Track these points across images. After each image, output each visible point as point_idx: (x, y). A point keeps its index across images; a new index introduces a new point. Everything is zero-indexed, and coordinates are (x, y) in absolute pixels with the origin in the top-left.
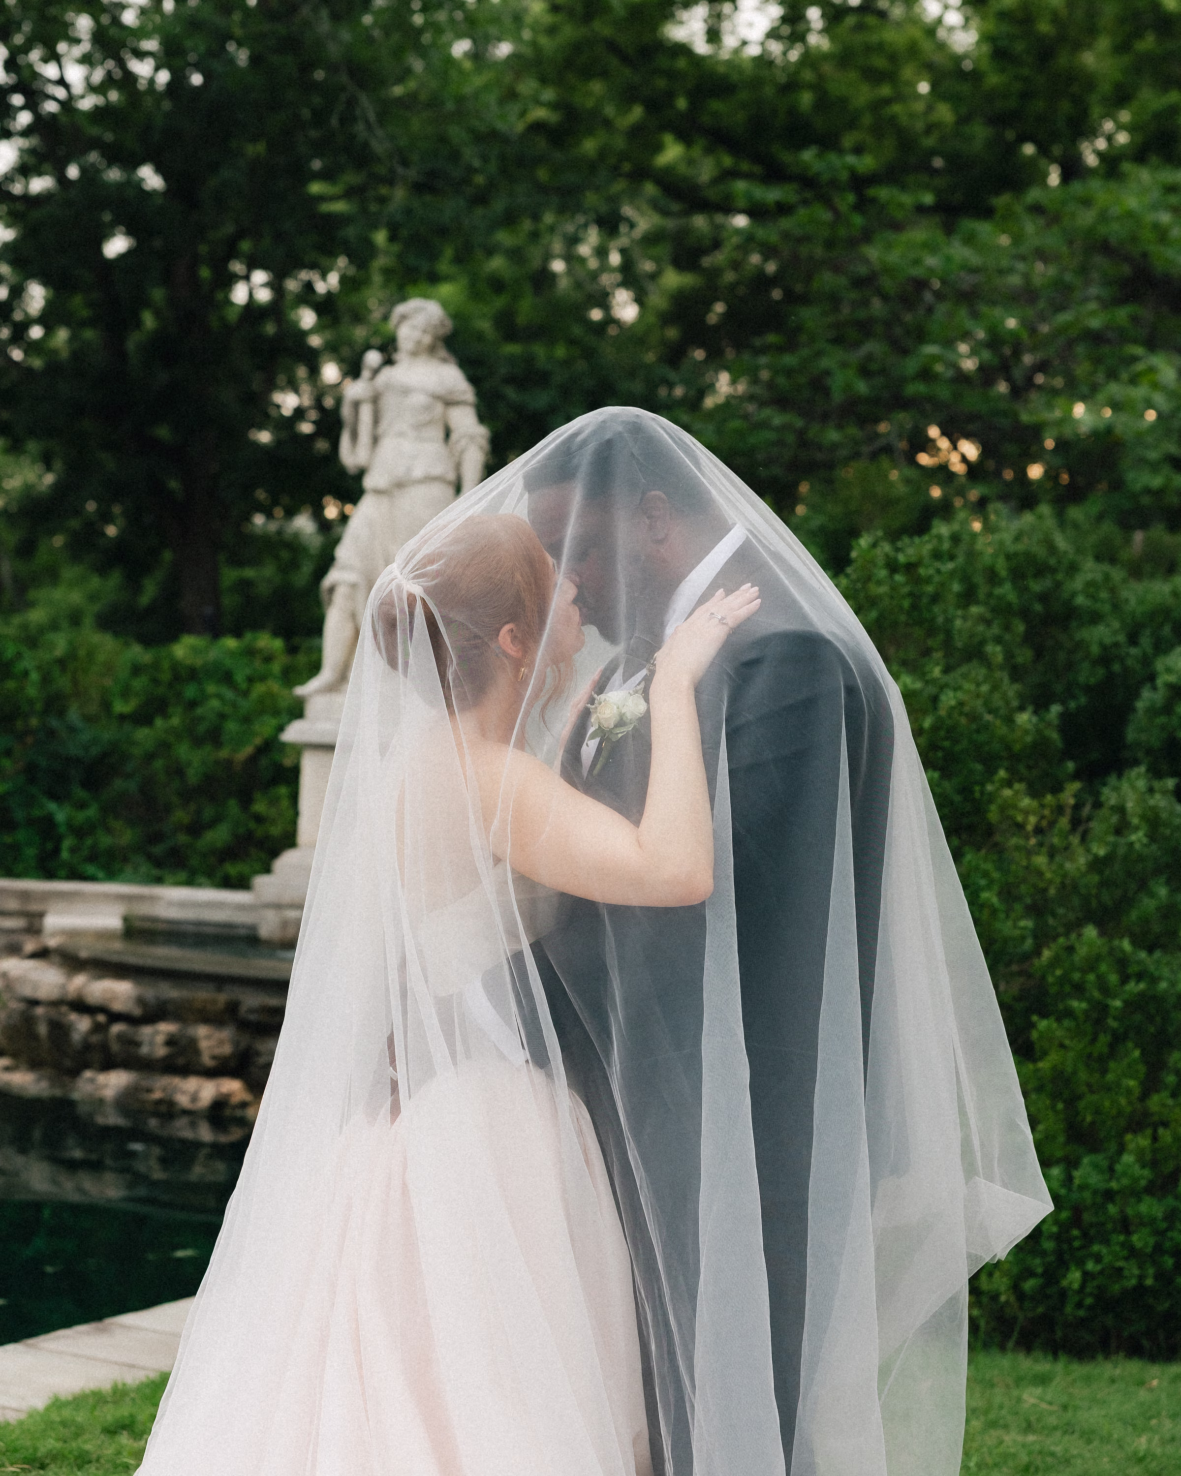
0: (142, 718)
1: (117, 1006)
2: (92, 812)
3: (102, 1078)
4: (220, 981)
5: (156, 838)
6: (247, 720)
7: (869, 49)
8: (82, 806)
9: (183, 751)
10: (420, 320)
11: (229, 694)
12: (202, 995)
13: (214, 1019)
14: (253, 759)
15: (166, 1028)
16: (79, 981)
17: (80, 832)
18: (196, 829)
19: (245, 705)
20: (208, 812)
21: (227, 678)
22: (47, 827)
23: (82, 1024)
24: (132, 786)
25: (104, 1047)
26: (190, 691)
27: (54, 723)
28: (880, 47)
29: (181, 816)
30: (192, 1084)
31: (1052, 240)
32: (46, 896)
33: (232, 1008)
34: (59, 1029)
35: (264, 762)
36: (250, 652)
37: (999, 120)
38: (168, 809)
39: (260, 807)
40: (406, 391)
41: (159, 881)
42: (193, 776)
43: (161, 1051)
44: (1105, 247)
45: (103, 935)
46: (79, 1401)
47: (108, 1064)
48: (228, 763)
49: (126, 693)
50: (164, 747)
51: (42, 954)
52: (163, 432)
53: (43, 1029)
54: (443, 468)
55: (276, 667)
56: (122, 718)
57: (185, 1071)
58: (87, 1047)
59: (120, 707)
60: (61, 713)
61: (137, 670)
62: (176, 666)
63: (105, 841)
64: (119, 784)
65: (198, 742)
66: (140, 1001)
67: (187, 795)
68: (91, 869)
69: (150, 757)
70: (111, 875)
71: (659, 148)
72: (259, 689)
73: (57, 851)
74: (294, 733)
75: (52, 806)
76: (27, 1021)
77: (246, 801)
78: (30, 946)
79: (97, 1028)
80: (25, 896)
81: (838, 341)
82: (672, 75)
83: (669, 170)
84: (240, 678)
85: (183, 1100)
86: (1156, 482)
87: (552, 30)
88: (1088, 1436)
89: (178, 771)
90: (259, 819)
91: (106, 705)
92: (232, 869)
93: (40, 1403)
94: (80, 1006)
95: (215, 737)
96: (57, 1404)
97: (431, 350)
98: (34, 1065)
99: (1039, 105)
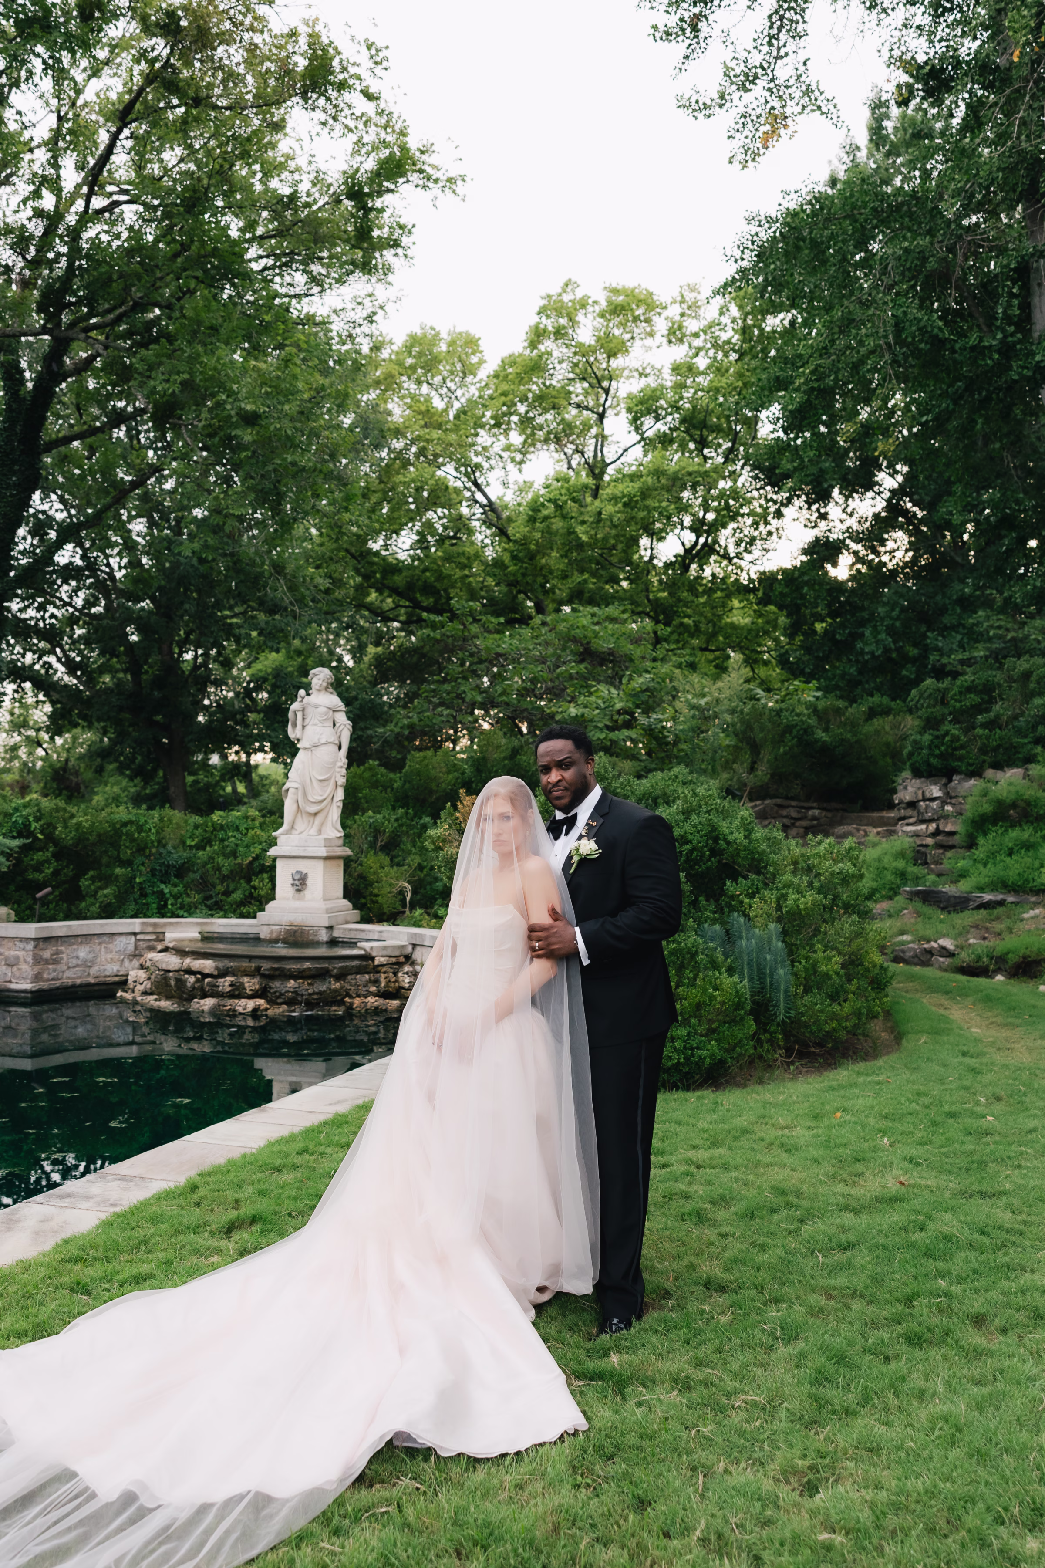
0: (200, 847)
1: (206, 971)
2: (180, 888)
3: (202, 1002)
4: (251, 958)
5: (207, 898)
6: (247, 846)
7: (459, 554)
8: (175, 886)
9: (220, 860)
10: (321, 676)
11: (239, 836)
12: (245, 964)
13: (251, 975)
14: (251, 863)
15: (230, 979)
16: (188, 961)
17: (176, 897)
18: (227, 893)
19: (246, 840)
20: (232, 887)
21: (237, 829)
22: (161, 894)
23: (192, 979)
24: (197, 876)
25: (202, 989)
26: (221, 835)
27: (162, 850)
28: (463, 553)
29: (220, 888)
30: (243, 1002)
31: (551, 636)
32: (165, 925)
33: (258, 969)
34: (180, 982)
35: (256, 864)
36: (246, 817)
37: (510, 584)
38: (214, 886)
39: (255, 882)
40: (317, 707)
41: (212, 916)
42: (225, 871)
43: (228, 989)
44: (575, 640)
45: (191, 940)
46: (278, 1142)
47: (204, 996)
48: (240, 865)
49: (192, 837)
50: (211, 859)
51: (166, 950)
52: (159, 718)
53: (173, 983)
54: (334, 739)
55: (257, 823)
56: (191, 847)
57: (239, 997)
58: (194, 988)
59: (189, 842)
60: (164, 846)
61: (196, 827)
62: (214, 824)
63: (187, 900)
64: (191, 875)
65: (226, 856)
66: (217, 968)
67: (223, 879)
68: (181, 913)
69: (205, 864)
70: (190, 915)
71: (368, 594)
72: (251, 833)
73: (166, 905)
74: (273, 852)
75: (163, 886)
76: (165, 979)
77: (249, 881)
78: (159, 947)
79: (198, 980)
80: (155, 925)
81: (465, 678)
82: (372, 564)
83: (372, 603)
84: (242, 828)
85: (240, 1009)
86: (602, 736)
87: (321, 545)
88: (679, 1123)
89: (219, 869)
90: (255, 888)
91: (183, 843)
92: (245, 910)
93: (262, 1143)
94: (190, 972)
95: (234, 854)
96: (270, 1144)
97: (326, 688)
98: (168, 998)
99: (529, 579)
